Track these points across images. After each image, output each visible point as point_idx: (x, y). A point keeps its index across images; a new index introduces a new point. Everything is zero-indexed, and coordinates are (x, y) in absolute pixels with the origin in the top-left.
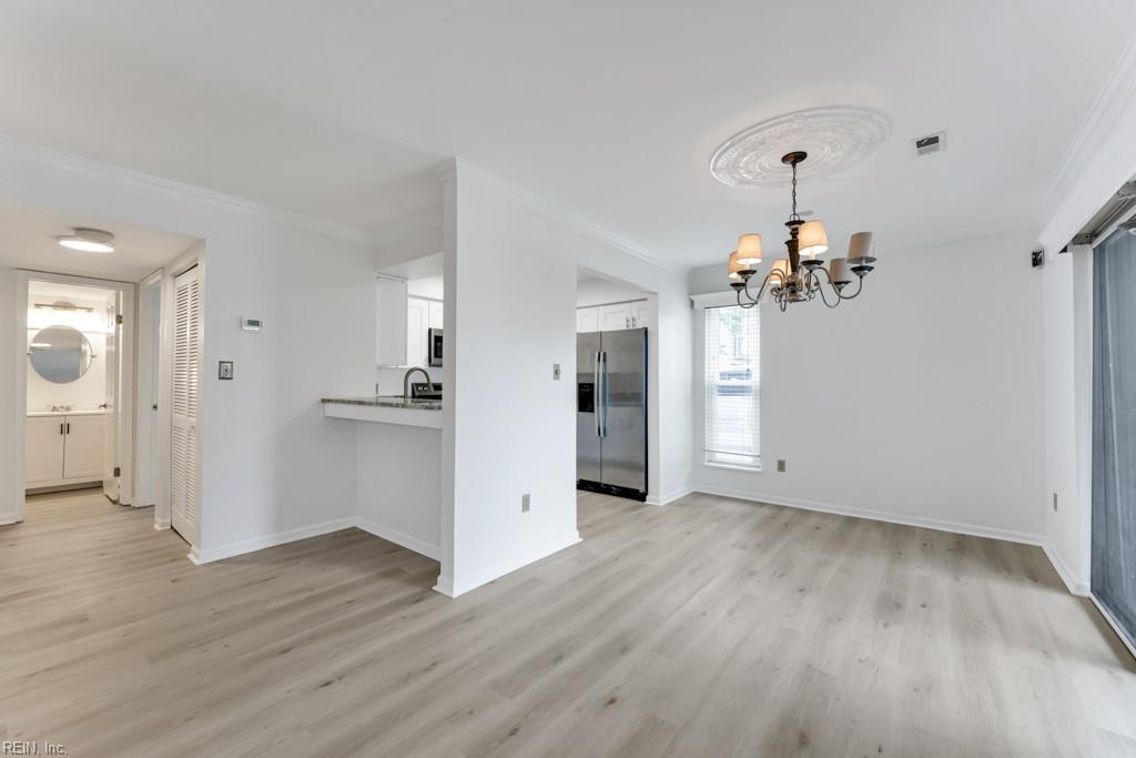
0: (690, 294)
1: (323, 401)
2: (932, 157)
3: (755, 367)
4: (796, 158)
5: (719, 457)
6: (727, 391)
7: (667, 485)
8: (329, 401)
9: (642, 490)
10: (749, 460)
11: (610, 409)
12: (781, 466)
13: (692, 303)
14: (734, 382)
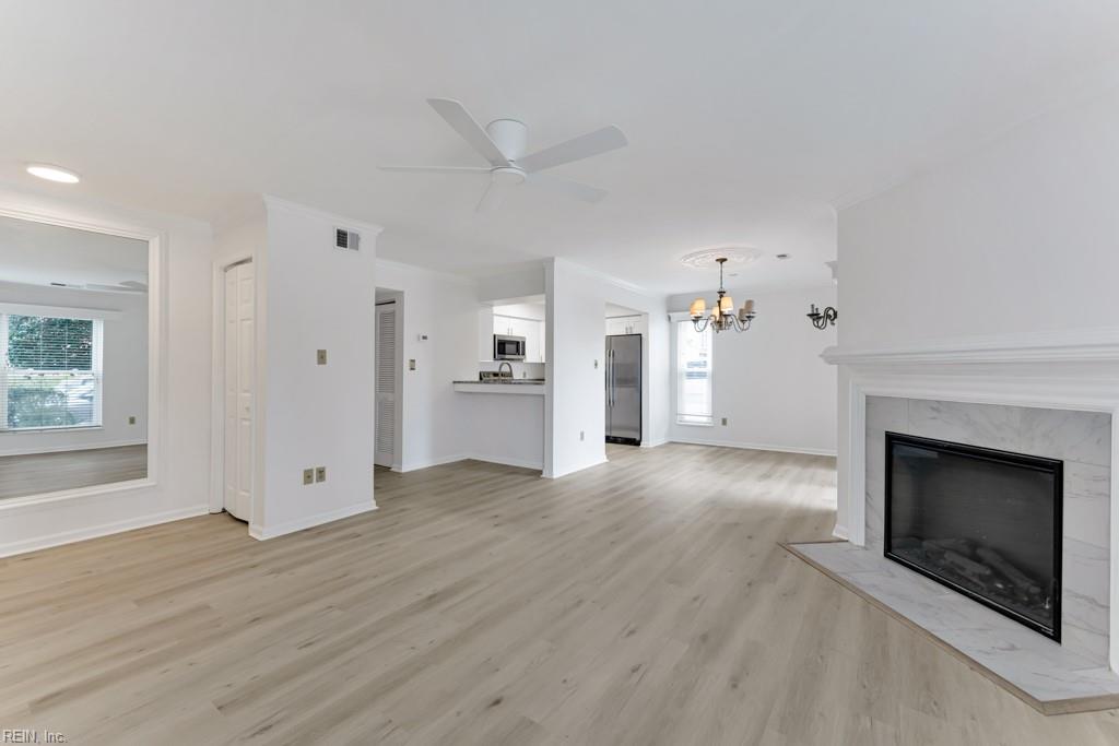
0: (669, 311)
1: (454, 382)
2: (783, 260)
3: (709, 359)
4: (722, 261)
5: (687, 418)
6: (690, 375)
7: (653, 436)
8: (459, 382)
9: (638, 438)
10: (705, 419)
11: (617, 389)
12: (724, 422)
13: (669, 318)
14: (696, 369)
